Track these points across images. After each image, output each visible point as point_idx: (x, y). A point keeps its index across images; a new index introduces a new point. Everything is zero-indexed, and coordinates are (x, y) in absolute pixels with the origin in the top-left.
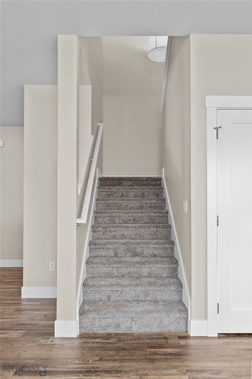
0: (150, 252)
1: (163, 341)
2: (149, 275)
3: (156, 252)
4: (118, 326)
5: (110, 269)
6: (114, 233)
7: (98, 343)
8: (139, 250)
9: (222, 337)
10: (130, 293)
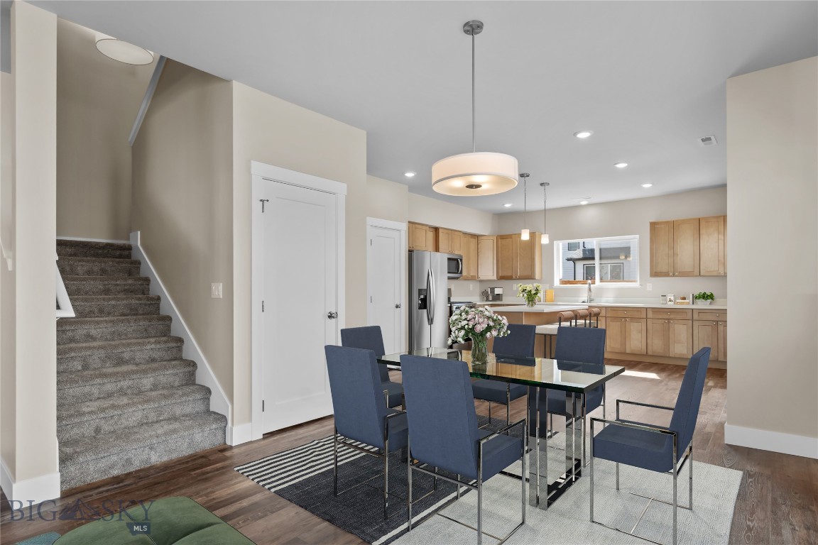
0: (146, 355)
1: (204, 460)
2: (155, 387)
3: (156, 355)
4: (129, 461)
5: (87, 389)
6: (70, 334)
7: (107, 491)
8: (126, 356)
9: (267, 437)
10: (134, 415)
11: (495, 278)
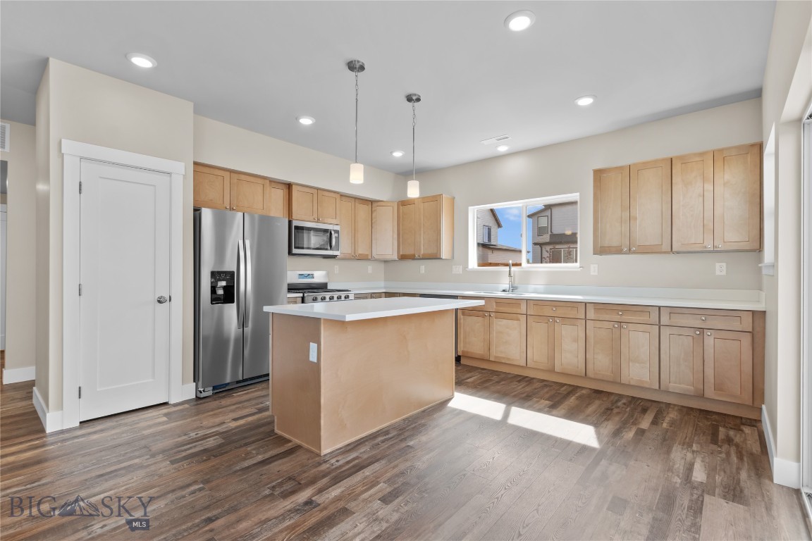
11: (396, 257)
